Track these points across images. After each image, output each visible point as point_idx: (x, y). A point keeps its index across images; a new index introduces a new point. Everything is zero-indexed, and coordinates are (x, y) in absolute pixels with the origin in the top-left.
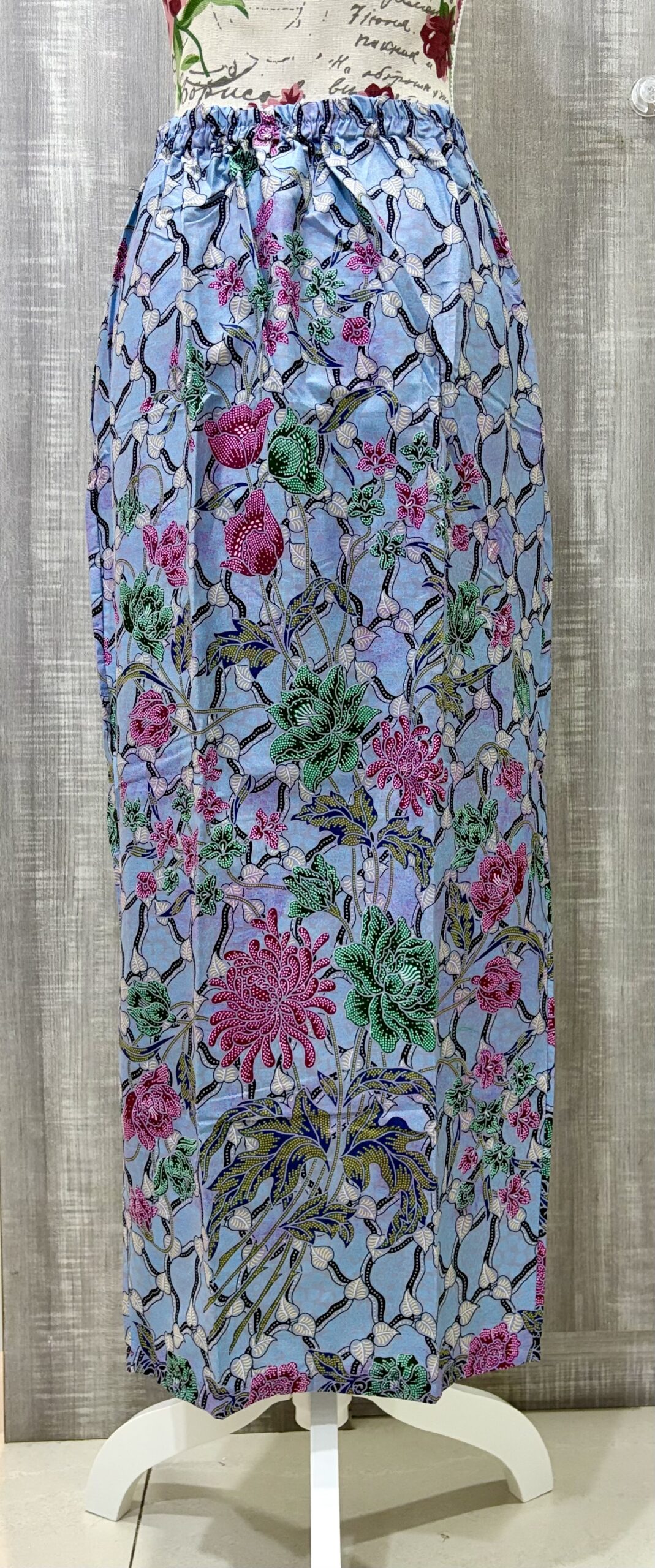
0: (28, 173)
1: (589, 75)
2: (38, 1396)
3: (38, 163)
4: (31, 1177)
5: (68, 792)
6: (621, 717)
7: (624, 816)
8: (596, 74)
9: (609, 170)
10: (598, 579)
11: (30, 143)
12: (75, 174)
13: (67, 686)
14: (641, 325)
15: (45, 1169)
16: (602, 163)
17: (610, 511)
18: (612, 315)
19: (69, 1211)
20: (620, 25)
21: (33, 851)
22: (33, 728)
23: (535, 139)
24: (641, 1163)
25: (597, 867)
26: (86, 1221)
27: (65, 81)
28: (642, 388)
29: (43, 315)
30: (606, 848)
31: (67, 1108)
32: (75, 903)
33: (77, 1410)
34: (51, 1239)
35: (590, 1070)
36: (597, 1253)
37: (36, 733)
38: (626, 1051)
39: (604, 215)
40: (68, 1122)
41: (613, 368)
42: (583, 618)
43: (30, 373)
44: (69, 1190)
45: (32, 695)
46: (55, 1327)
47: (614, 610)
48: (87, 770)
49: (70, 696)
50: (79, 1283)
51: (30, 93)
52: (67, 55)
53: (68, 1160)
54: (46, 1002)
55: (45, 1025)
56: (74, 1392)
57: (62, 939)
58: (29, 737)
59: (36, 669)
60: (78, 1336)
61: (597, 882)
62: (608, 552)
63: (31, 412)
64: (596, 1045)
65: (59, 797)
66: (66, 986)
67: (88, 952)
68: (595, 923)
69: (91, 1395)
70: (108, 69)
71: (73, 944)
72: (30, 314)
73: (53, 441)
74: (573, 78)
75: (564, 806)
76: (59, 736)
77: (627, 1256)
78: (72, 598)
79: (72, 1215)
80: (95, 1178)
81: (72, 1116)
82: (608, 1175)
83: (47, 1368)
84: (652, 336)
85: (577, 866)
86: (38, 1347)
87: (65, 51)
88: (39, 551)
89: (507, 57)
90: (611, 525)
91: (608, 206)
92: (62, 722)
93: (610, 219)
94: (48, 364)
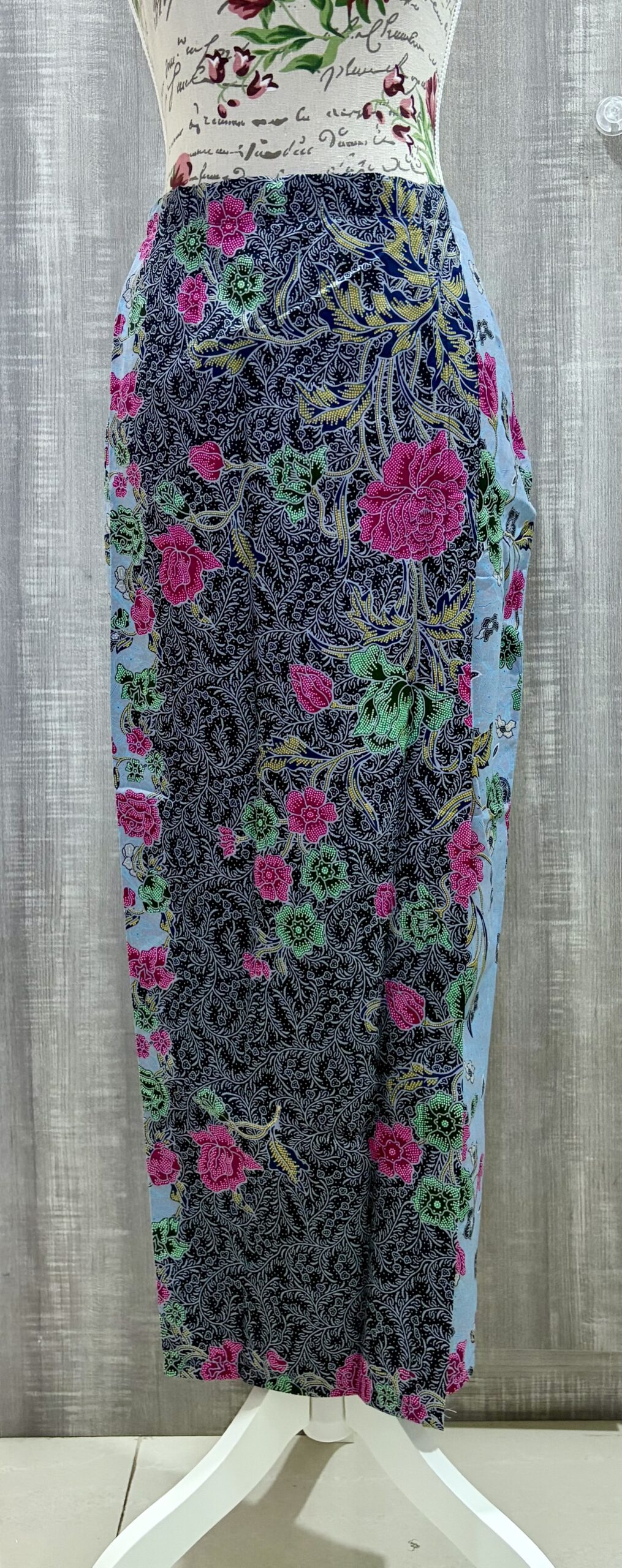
0: (15, 231)
1: (553, 115)
2: (29, 1393)
3: (26, 221)
4: (21, 1181)
5: (55, 814)
6: (591, 741)
7: (596, 839)
8: (560, 114)
9: (574, 208)
10: (567, 605)
11: (18, 202)
12: (60, 230)
13: (54, 714)
14: (609, 355)
15: (35, 1176)
16: (568, 199)
17: (578, 537)
18: (579, 347)
19: (58, 1216)
20: (584, 64)
21: (23, 871)
22: (22, 754)
23: (501, 178)
24: (615, 1183)
25: (569, 889)
26: (74, 1226)
27: (51, 144)
28: (610, 417)
29: (29, 363)
30: (577, 870)
31: (55, 1117)
32: (62, 921)
33: (65, 1408)
34: (40, 1242)
35: (563, 1090)
36: (572, 1272)
37: (25, 759)
38: (600, 1072)
39: (570, 249)
40: (57, 1130)
41: (580, 398)
42: (552, 644)
43: (18, 418)
44: (57, 1196)
45: (22, 723)
46: (44, 1328)
47: (583, 635)
48: (73, 793)
49: (57, 724)
50: (68, 1285)
51: (19, 156)
52: (52, 119)
53: (57, 1167)
54: (34, 1014)
55: (34, 1037)
56: (63, 1390)
57: (50, 955)
58: (17, 762)
59: (25, 698)
60: (67, 1337)
61: (569, 905)
62: (577, 578)
63: (18, 454)
64: (569, 1066)
65: (47, 820)
66: (54, 1000)
67: (74, 968)
68: (568, 945)
69: (79, 1394)
70: (91, 131)
71: (61, 960)
72: (17, 362)
73: (41, 482)
74: (538, 118)
75: (536, 828)
76: (47, 761)
77: (602, 1277)
78: (59, 631)
79: (60, 1220)
80: (82, 1185)
81: (60, 1125)
82: (582, 1194)
83: (36, 1366)
84: (619, 366)
85: (548, 887)
86: (28, 1346)
87: (52, 116)
88: (28, 587)
89: (472, 101)
90: (579, 552)
91: (574, 241)
92: (50, 748)
93: (576, 253)
94: (33, 409)
